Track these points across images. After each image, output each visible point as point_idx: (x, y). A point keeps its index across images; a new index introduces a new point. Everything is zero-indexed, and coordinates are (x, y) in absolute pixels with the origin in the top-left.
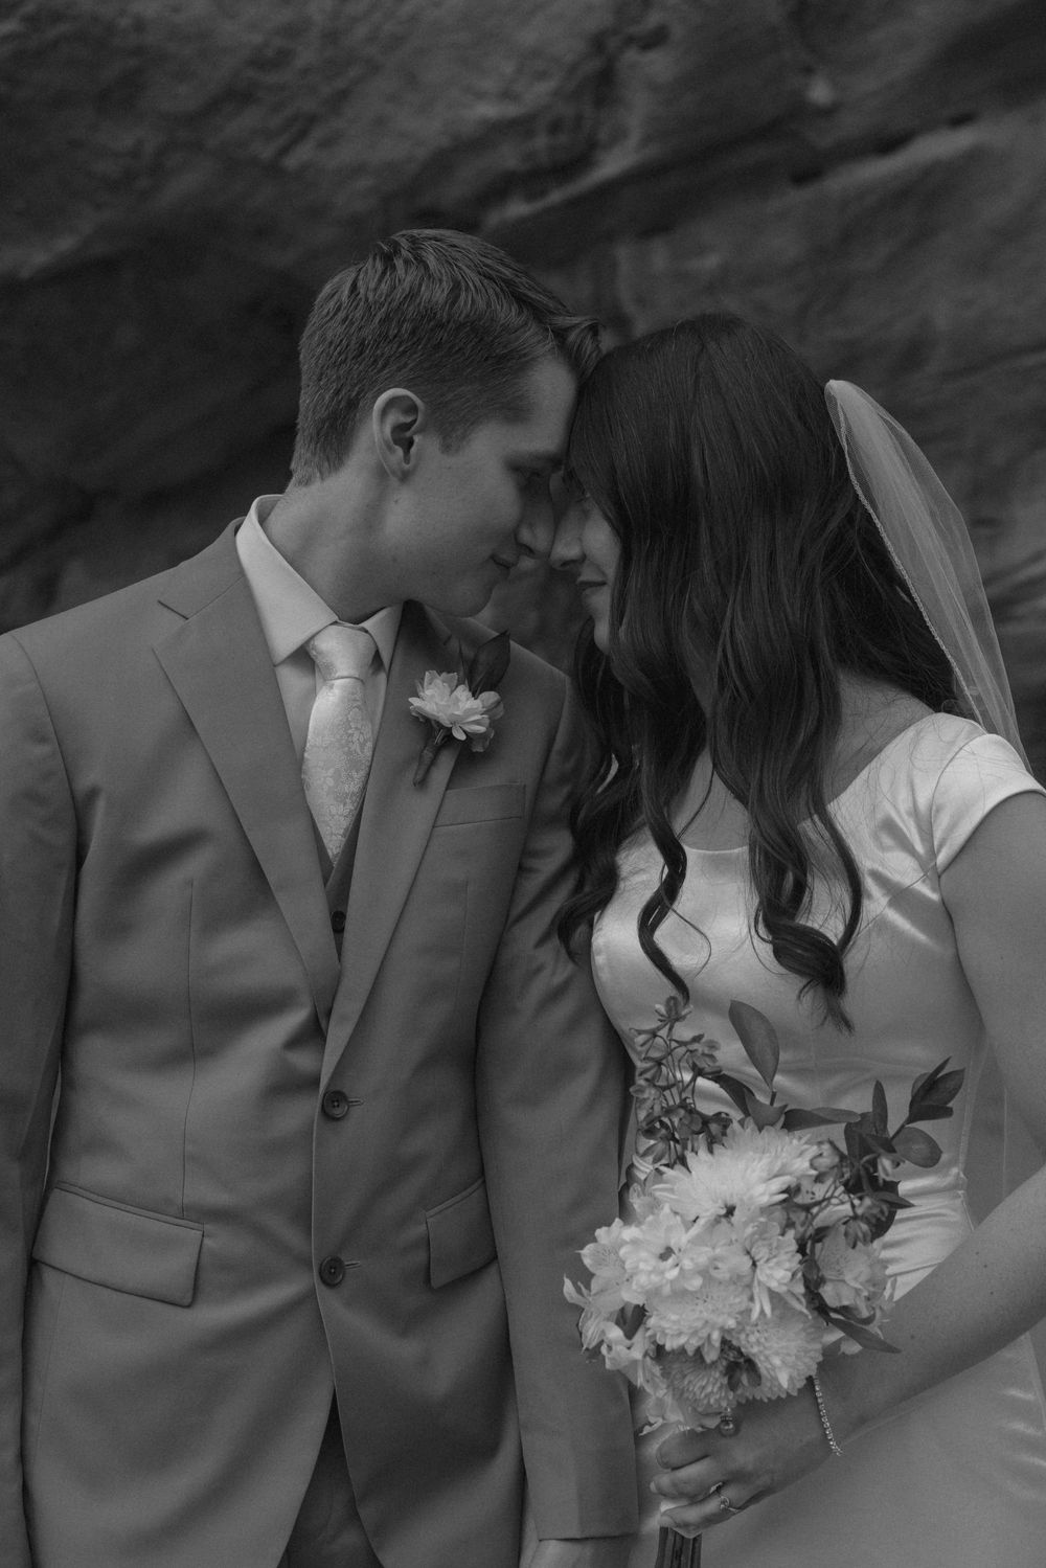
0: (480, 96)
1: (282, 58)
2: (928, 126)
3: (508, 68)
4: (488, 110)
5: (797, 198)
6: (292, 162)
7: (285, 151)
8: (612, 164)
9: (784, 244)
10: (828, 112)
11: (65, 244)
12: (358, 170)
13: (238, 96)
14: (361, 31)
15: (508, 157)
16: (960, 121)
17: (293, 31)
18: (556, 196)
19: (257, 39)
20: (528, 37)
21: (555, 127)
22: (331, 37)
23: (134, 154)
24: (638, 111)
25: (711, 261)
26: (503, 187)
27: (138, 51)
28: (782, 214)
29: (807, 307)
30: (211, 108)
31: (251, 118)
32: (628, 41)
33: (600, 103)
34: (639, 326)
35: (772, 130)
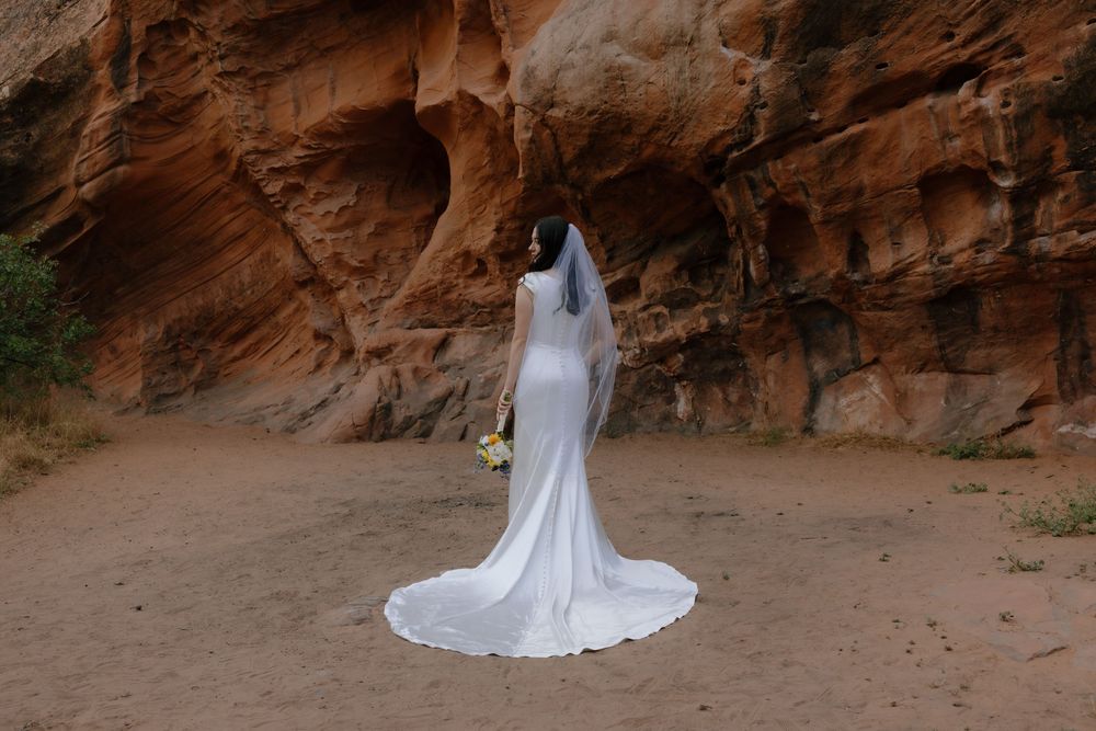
0: (719, 124)
1: (665, 118)
2: (852, 124)
3: (725, 116)
4: (721, 128)
5: (814, 146)
6: (673, 144)
7: (671, 141)
8: (758, 140)
9: (812, 160)
10: (819, 121)
11: (621, 169)
12: (691, 146)
13: (656, 128)
14: (685, 109)
15: (729, 140)
16: (861, 122)
17: (667, 111)
18: (744, 150)
19: (658, 114)
20: (728, 108)
21: (740, 132)
22: (677, 112)
23: (633, 145)
24: (762, 125)
25: (793, 166)
26: (730, 148)
27: (629, 119)
28: (810, 152)
29: (822, 178)
30: (650, 132)
31: (660, 134)
32: (756, 107)
33: (752, 124)
34: (778, 186)
35: (801, 128)
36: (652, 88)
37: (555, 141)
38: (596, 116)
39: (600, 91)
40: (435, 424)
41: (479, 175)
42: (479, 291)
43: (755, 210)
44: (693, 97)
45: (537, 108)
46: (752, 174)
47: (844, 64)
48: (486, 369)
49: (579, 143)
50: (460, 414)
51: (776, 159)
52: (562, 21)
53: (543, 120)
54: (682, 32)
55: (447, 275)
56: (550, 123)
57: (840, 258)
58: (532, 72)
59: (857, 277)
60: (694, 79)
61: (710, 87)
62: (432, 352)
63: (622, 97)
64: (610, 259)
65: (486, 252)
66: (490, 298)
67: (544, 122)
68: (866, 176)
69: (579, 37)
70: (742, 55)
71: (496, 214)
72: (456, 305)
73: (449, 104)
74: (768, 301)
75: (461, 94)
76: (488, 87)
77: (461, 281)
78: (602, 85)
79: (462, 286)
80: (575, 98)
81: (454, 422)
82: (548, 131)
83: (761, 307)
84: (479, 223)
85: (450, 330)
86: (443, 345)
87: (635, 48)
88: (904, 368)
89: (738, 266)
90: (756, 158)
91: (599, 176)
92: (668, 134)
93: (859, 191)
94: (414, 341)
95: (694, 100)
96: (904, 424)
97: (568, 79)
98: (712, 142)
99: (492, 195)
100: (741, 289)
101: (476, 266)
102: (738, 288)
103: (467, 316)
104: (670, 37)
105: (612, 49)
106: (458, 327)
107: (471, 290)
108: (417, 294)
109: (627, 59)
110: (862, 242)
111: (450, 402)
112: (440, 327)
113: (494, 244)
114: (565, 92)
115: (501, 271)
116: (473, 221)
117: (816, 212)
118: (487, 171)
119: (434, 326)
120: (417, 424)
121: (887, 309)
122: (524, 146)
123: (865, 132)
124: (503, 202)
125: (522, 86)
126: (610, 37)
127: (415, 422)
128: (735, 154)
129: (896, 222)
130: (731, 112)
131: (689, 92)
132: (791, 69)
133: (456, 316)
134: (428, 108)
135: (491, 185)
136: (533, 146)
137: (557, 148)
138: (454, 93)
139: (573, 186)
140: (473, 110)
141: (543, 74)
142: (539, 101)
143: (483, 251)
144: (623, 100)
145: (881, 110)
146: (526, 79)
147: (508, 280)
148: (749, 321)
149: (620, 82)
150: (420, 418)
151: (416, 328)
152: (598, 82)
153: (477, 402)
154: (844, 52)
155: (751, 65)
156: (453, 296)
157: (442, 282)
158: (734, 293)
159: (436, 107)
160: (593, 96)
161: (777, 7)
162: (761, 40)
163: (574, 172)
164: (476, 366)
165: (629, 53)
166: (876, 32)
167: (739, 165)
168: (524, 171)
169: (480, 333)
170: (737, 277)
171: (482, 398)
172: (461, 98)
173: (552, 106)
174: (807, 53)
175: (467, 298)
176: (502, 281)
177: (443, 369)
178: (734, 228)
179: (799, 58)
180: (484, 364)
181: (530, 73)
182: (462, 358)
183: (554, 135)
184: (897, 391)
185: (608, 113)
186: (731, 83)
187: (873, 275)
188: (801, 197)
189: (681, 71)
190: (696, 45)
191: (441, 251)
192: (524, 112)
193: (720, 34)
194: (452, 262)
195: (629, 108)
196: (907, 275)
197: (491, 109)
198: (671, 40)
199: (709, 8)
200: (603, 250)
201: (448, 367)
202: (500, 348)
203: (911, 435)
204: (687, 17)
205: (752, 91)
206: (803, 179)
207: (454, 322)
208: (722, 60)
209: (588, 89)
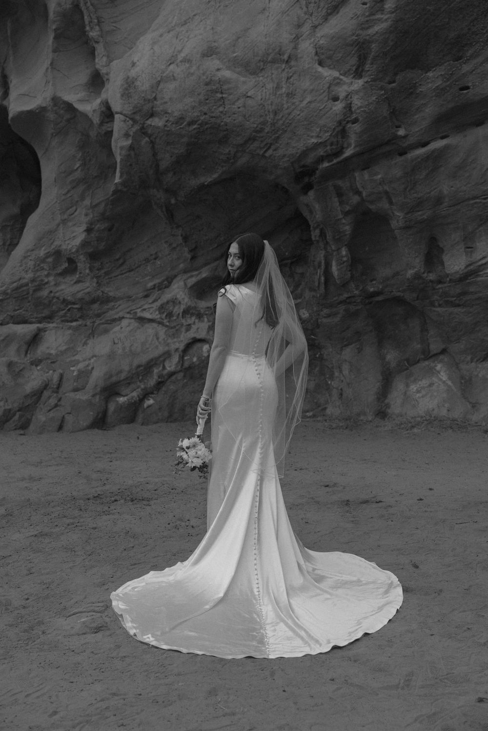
0: (312, 137)
1: (262, 130)
2: (434, 140)
3: (318, 130)
4: (314, 140)
5: (400, 159)
6: (267, 155)
7: (265, 152)
8: (348, 153)
9: (397, 172)
10: (405, 137)
11: (215, 176)
12: (284, 156)
13: (252, 139)
14: (281, 122)
15: (321, 152)
16: (443, 138)
17: (264, 123)
18: (335, 161)
19: (255, 126)
20: (321, 122)
21: (332, 144)
22: (273, 124)
23: (229, 154)
24: (353, 139)
25: (379, 176)
26: (321, 159)
27: (227, 130)
28: (396, 164)
29: (405, 189)
30: (246, 142)
31: (256, 144)
32: (348, 122)
33: (343, 137)
34: (364, 194)
35: (388, 143)
36: (250, 102)
37: (153, 147)
38: (195, 126)
39: (200, 103)
40: (33, 415)
41: (71, 178)
42: (69, 288)
43: (341, 216)
44: (287, 111)
45: (137, 117)
46: (340, 183)
47: (430, 85)
48: (78, 362)
49: (176, 151)
50: (56, 406)
51: (363, 169)
52: (161, 36)
53: (142, 128)
54: (280, 50)
55: (38, 274)
56: (150, 131)
57: (418, 260)
58: (133, 83)
59: (432, 277)
60: (290, 95)
61: (305, 102)
62: (25, 347)
63: (221, 109)
64: (193, 258)
65: (77, 251)
66: (80, 295)
67: (143, 131)
68: (446, 187)
69: (180, 52)
70: (336, 74)
71: (86, 215)
72: (46, 302)
73: (43, 109)
74: (347, 298)
75: (55, 100)
76: (82, 95)
77: (51, 278)
78: (202, 97)
79: (53, 283)
80: (176, 109)
81: (51, 414)
82: (147, 139)
83: (341, 302)
84: (70, 224)
85: (41, 326)
86: (35, 340)
87: (235, 64)
88: (469, 358)
89: (320, 266)
90: (345, 169)
91: (194, 182)
92: (262, 145)
93: (439, 201)
94: (7, 337)
95: (289, 114)
96: (469, 406)
97: (169, 90)
98: (305, 153)
99: (82, 198)
100: (322, 287)
101: (67, 265)
102: (319, 286)
103: (57, 312)
104: (268, 54)
105: (213, 64)
106: (49, 323)
107: (62, 287)
108: (9, 291)
109: (227, 74)
110: (438, 246)
111: (46, 394)
112: (31, 323)
113: (85, 244)
114: (166, 103)
115: (91, 269)
116: (64, 222)
117: (398, 219)
118: (78, 175)
119: (25, 322)
120: (17, 417)
121: (459, 306)
122: (123, 152)
123: (447, 147)
124: (94, 204)
125: (122, 96)
126: (210, 52)
127: (14, 415)
128: (326, 164)
129: (470, 228)
130: (324, 126)
131: (285, 106)
132: (382, 88)
133: (46, 312)
134: (22, 113)
135: (81, 188)
136: (132, 153)
137: (155, 154)
138: (48, 99)
139: (167, 191)
140: (67, 116)
141: (144, 85)
142: (140, 111)
143: (74, 250)
144: (222, 112)
145: (461, 128)
146: (126, 89)
147: (98, 277)
148: (329, 316)
149: (219, 95)
150: (19, 411)
151: (8, 323)
152: (199, 94)
153: (72, 395)
154: (430, 74)
155: (345, 83)
156: (45, 293)
157: (33, 280)
158: (315, 290)
159: (30, 112)
160: (193, 108)
161: (371, 31)
162: (353, 61)
163: (169, 178)
164: (68, 360)
165: (228, 68)
166: (460, 58)
167: (329, 175)
168: (121, 177)
169: (70, 328)
170: (319, 276)
171: (76, 390)
172: (55, 105)
173: (152, 115)
174: (396, 74)
175: (57, 294)
176: (92, 278)
177: (36, 363)
178: (317, 232)
179: (388, 79)
180: (76, 357)
181: (129, 85)
182: (53, 352)
183: (152, 143)
184: (462, 377)
185: (206, 123)
186: (326, 98)
187: (448, 275)
188: (384, 205)
189: (278, 87)
190: (293, 63)
191: (33, 250)
192: (125, 121)
193: (316, 54)
194: (43, 261)
195: (228, 120)
196: (478, 276)
197: (85, 115)
198: (270, 59)
199: (306, 29)
200: (186, 249)
201: (40, 361)
202: (90, 342)
203: (475, 418)
204: (285, 37)
205: (345, 108)
206: (386, 188)
207: (45, 318)
208: (318, 77)
209: (189, 100)
